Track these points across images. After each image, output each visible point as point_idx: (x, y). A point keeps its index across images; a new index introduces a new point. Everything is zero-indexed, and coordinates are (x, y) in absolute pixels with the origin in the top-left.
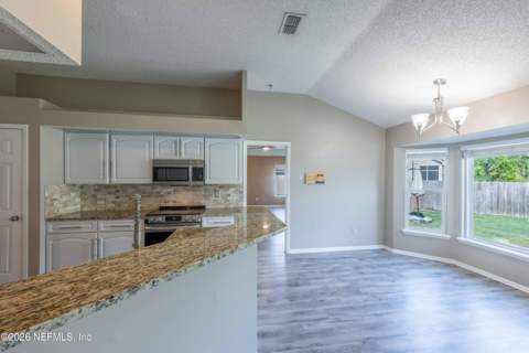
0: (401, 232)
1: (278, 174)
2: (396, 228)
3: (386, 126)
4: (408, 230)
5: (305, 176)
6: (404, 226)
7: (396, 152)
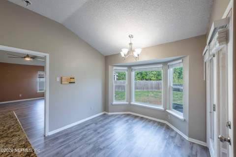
0: (112, 104)
1: (40, 77)
2: (110, 103)
3: (105, 55)
4: (115, 102)
5: (61, 79)
6: (113, 101)
7: (110, 67)
